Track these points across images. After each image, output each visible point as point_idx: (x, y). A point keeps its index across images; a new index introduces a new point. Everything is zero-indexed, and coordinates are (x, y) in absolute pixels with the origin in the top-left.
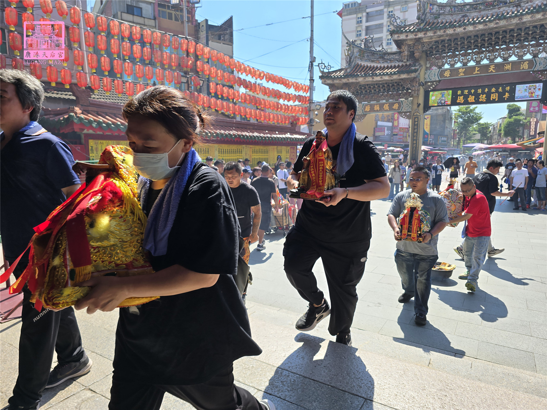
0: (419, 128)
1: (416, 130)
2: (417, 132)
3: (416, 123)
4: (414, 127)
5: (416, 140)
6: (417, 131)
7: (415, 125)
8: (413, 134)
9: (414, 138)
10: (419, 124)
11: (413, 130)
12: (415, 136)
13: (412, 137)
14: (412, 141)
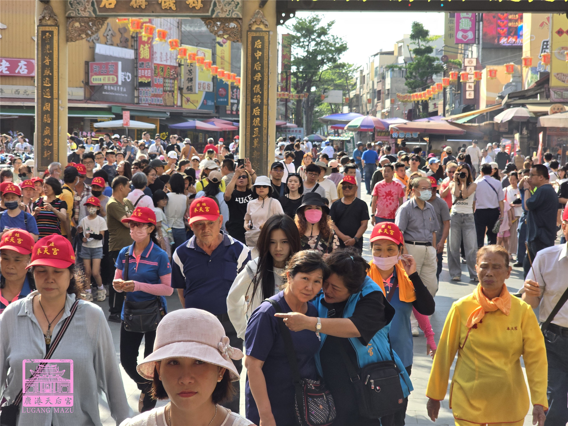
0: (266, 70)
1: (258, 76)
2: (261, 83)
3: (259, 54)
4: (253, 66)
5: (261, 106)
6: (262, 78)
7: (254, 60)
8: (249, 88)
9: (254, 100)
10: (266, 59)
11: (250, 76)
12: (258, 94)
13: (249, 95)
14: (249, 107)
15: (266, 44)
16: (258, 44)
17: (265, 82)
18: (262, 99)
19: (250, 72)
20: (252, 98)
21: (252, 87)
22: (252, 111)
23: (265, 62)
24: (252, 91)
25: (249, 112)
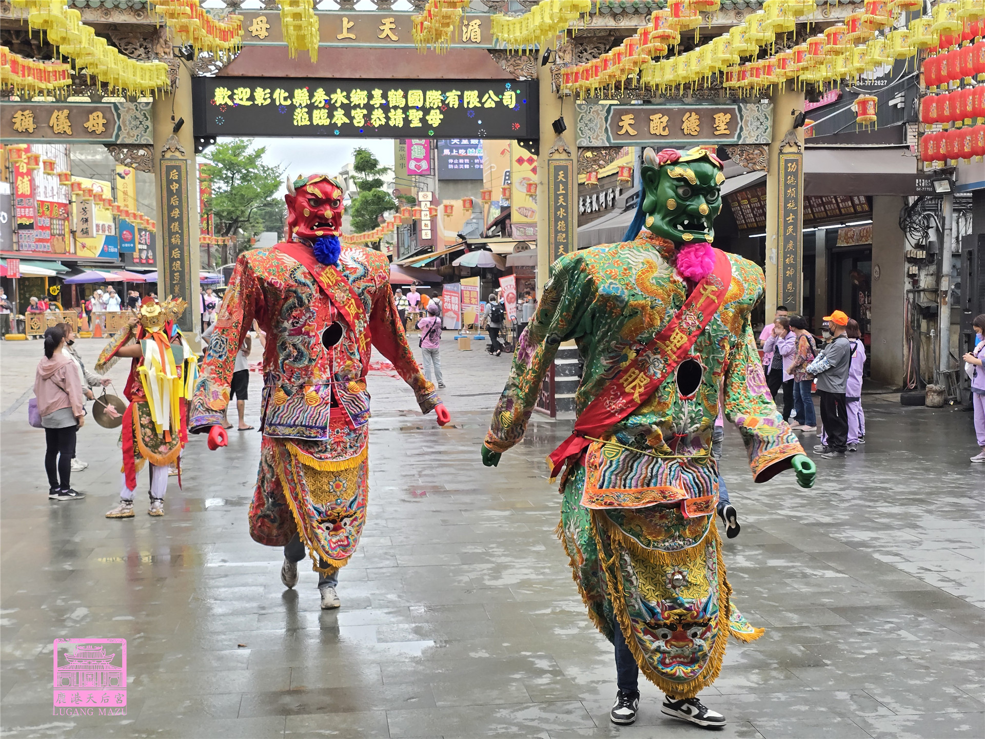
0: (185, 205)
1: (176, 213)
4: (169, 201)
5: (181, 247)
6: (181, 214)
7: (170, 193)
8: (166, 226)
9: (173, 240)
10: (184, 191)
11: (166, 212)
12: (177, 232)
13: (166, 235)
14: (167, 249)
15: (183, 174)
16: (174, 175)
17: (185, 220)
18: (182, 239)
19: (165, 207)
20: (170, 238)
21: (169, 225)
22: (171, 254)
23: (184, 196)
24: (170, 229)
25: (167, 254)
